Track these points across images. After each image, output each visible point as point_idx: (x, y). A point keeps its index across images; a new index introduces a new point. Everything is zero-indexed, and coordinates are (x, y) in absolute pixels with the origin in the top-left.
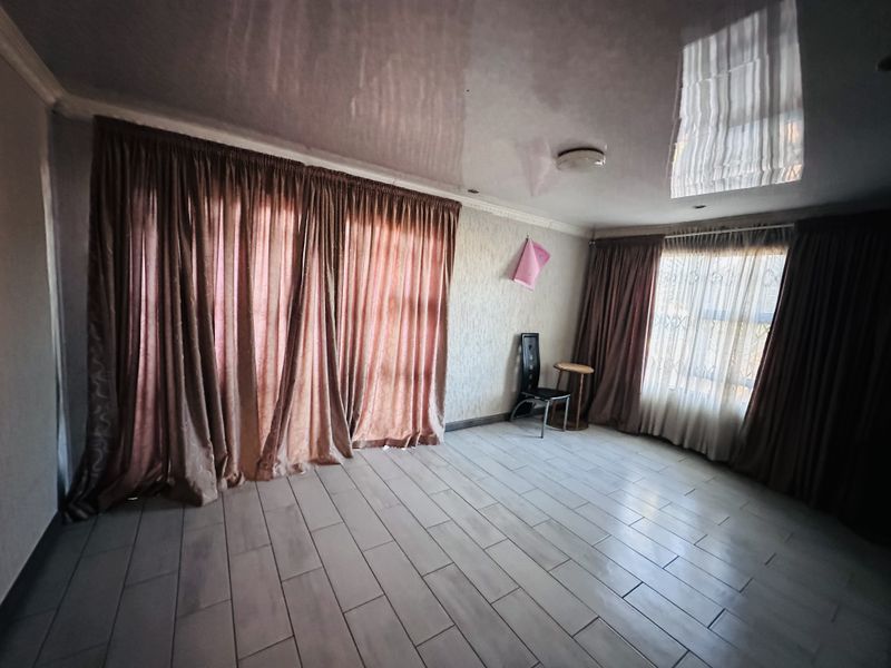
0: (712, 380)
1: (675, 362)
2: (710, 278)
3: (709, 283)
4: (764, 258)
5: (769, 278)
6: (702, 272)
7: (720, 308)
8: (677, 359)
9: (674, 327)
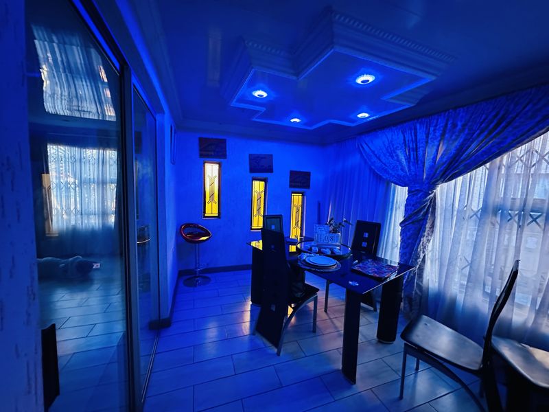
0: (95, 214)
1: (72, 209)
2: (83, 160)
3: (83, 164)
4: (108, 152)
5: (112, 162)
6: (78, 157)
7: (92, 177)
8: (72, 208)
9: (68, 189)
